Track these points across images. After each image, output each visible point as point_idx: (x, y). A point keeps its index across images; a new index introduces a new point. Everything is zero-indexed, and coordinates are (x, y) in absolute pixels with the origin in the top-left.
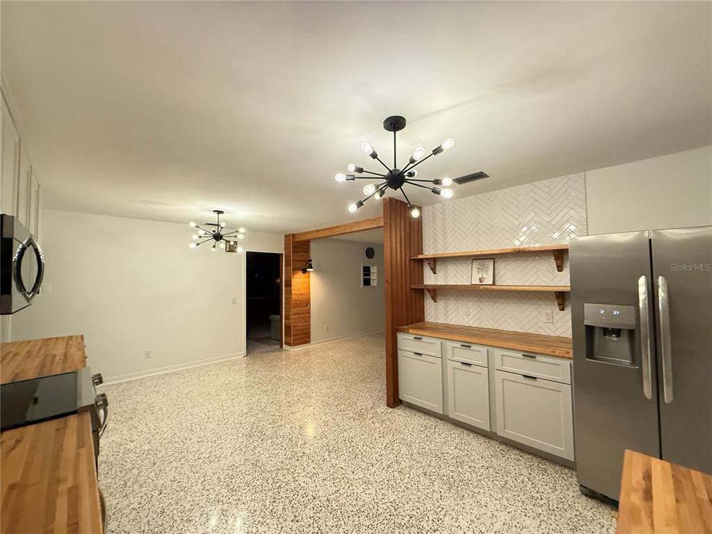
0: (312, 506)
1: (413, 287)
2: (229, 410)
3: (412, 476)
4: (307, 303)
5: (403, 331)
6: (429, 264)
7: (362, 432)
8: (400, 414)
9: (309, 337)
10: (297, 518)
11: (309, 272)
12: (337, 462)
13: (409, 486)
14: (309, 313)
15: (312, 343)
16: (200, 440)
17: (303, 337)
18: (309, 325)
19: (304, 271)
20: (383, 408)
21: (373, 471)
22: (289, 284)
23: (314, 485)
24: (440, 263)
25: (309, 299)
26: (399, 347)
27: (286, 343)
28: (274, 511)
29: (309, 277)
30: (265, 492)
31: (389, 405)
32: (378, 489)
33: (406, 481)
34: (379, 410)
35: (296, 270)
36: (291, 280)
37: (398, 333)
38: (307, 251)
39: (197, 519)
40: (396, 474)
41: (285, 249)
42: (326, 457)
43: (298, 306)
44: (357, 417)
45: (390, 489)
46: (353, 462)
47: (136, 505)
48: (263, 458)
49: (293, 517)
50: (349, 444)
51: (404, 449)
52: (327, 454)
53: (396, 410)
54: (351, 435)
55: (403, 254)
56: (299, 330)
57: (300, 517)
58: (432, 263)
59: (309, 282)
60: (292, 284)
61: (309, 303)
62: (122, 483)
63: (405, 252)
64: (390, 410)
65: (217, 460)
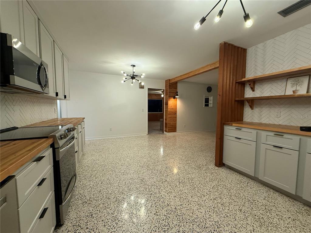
0: (166, 209)
1: (237, 99)
2: (137, 154)
3: (231, 209)
4: (175, 113)
5: (228, 125)
6: (249, 84)
7: (199, 176)
8: (222, 172)
9: (176, 129)
10: (157, 214)
11: (177, 98)
12: (183, 189)
13: (228, 215)
14: (176, 118)
15: (177, 132)
16: (122, 164)
17: (173, 129)
18: (176, 124)
19: (174, 98)
20: (212, 166)
21: (204, 199)
22: (167, 104)
23: (169, 198)
24: (258, 84)
25: (176, 112)
26: (225, 134)
27: (165, 131)
28: (146, 206)
29: (176, 101)
30: (144, 195)
31: (216, 165)
32: (206, 211)
33: (226, 211)
34: (210, 167)
35: (170, 97)
36: (168, 102)
37: (224, 126)
38: (176, 88)
39: (112, 199)
40: (219, 205)
41: (165, 87)
42: (178, 185)
43: (171, 114)
44: (197, 168)
45: (215, 213)
46: (192, 191)
47: (91, 186)
48: (146, 178)
49: (155, 212)
50: (191, 181)
51: (225, 191)
52: (178, 183)
53: (220, 169)
54: (193, 177)
55: (231, 79)
56: (171, 125)
57: (159, 214)
58: (252, 85)
59: (176, 103)
60: (168, 104)
61: (176, 113)
62: (90, 175)
63: (233, 78)
64: (217, 168)
65: (126, 174)
